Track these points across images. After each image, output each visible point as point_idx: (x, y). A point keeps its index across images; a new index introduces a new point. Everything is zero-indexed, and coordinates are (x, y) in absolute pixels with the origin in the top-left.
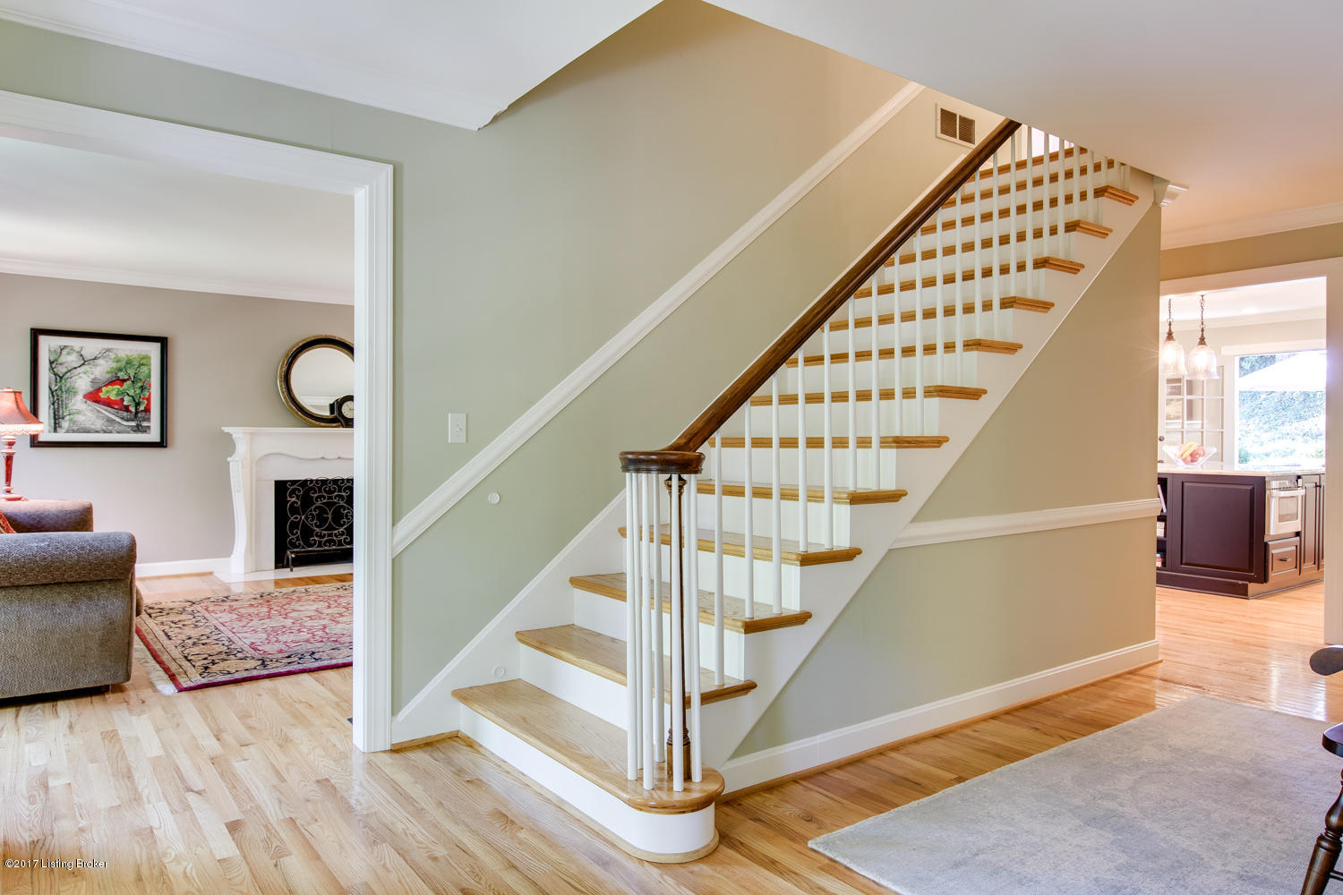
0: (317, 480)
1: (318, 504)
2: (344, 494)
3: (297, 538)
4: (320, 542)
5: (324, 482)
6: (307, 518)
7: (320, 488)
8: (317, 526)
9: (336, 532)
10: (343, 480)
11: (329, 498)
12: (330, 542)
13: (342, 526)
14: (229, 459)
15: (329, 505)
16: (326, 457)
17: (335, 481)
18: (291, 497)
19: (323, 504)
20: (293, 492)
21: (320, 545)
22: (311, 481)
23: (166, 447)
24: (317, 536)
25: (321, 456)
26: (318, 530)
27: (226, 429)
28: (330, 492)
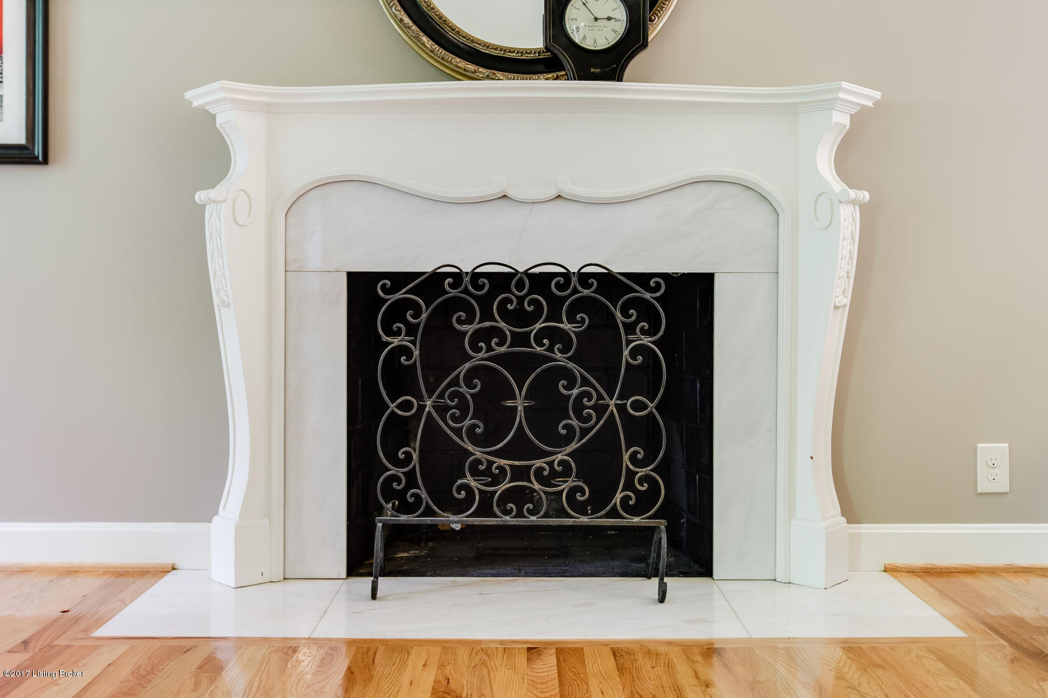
0: (475, 276)
1: (479, 358)
2: (566, 326)
3: (411, 476)
4: (486, 498)
5: (501, 281)
6: (442, 410)
7: (485, 302)
8: (476, 440)
9: (538, 463)
10: (567, 276)
11: (521, 340)
12: (519, 497)
13: (567, 440)
14: (200, 197)
15: (520, 365)
16: (511, 193)
17: (539, 281)
18: (390, 332)
19: (496, 359)
20: (397, 312)
21: (485, 510)
22: (458, 277)
23: (45, 161)
24: (475, 473)
25: (496, 190)
26: (478, 453)
27: (198, 97)
28: (520, 318)
